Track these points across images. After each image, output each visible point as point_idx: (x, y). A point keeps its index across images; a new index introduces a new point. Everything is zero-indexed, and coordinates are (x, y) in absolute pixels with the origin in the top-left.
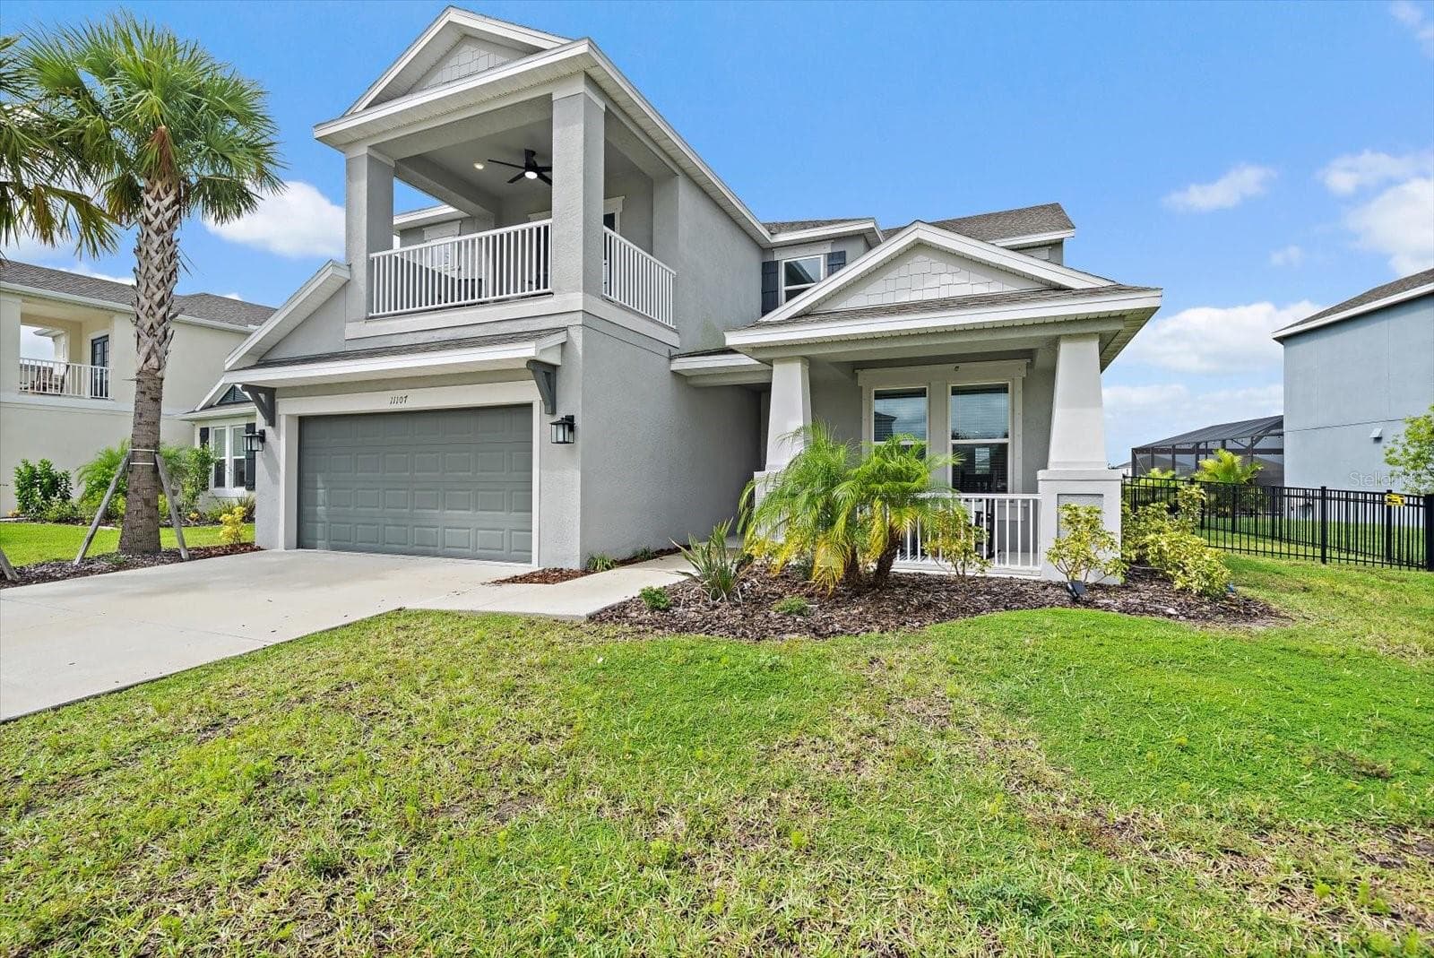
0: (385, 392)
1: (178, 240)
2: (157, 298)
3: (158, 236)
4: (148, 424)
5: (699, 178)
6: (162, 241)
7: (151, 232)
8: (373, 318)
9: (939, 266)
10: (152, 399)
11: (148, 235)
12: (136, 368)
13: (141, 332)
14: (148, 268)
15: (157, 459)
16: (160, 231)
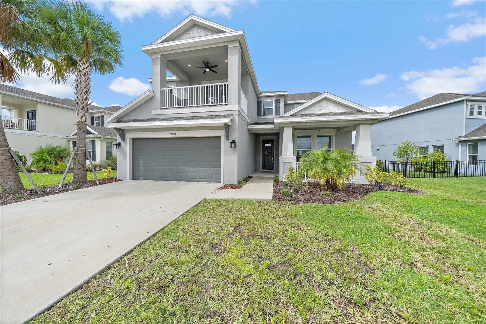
0: (168, 132)
1: (90, 78)
2: (85, 97)
3: (84, 76)
4: (82, 139)
5: (252, 76)
6: (86, 78)
7: (81, 75)
8: (162, 108)
9: (330, 104)
10: (83, 131)
11: (81, 76)
12: (78, 121)
13: (79, 108)
14: (81, 87)
15: (86, 151)
16: (84, 75)
